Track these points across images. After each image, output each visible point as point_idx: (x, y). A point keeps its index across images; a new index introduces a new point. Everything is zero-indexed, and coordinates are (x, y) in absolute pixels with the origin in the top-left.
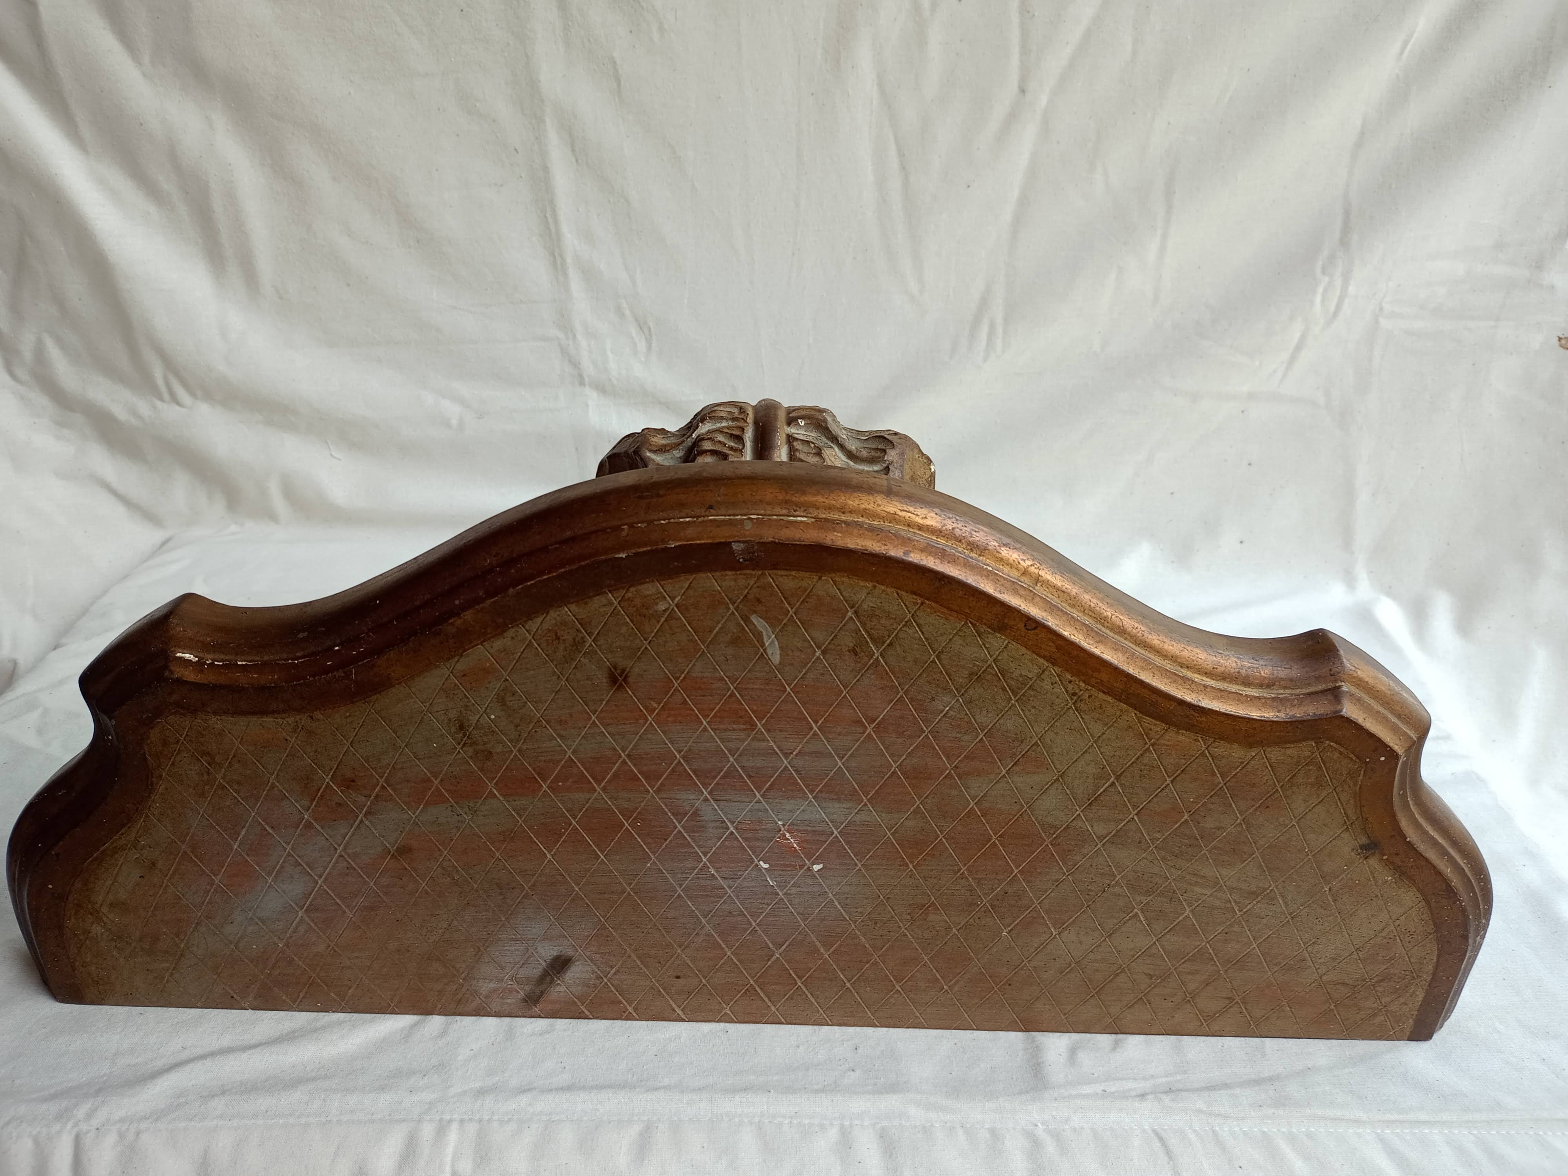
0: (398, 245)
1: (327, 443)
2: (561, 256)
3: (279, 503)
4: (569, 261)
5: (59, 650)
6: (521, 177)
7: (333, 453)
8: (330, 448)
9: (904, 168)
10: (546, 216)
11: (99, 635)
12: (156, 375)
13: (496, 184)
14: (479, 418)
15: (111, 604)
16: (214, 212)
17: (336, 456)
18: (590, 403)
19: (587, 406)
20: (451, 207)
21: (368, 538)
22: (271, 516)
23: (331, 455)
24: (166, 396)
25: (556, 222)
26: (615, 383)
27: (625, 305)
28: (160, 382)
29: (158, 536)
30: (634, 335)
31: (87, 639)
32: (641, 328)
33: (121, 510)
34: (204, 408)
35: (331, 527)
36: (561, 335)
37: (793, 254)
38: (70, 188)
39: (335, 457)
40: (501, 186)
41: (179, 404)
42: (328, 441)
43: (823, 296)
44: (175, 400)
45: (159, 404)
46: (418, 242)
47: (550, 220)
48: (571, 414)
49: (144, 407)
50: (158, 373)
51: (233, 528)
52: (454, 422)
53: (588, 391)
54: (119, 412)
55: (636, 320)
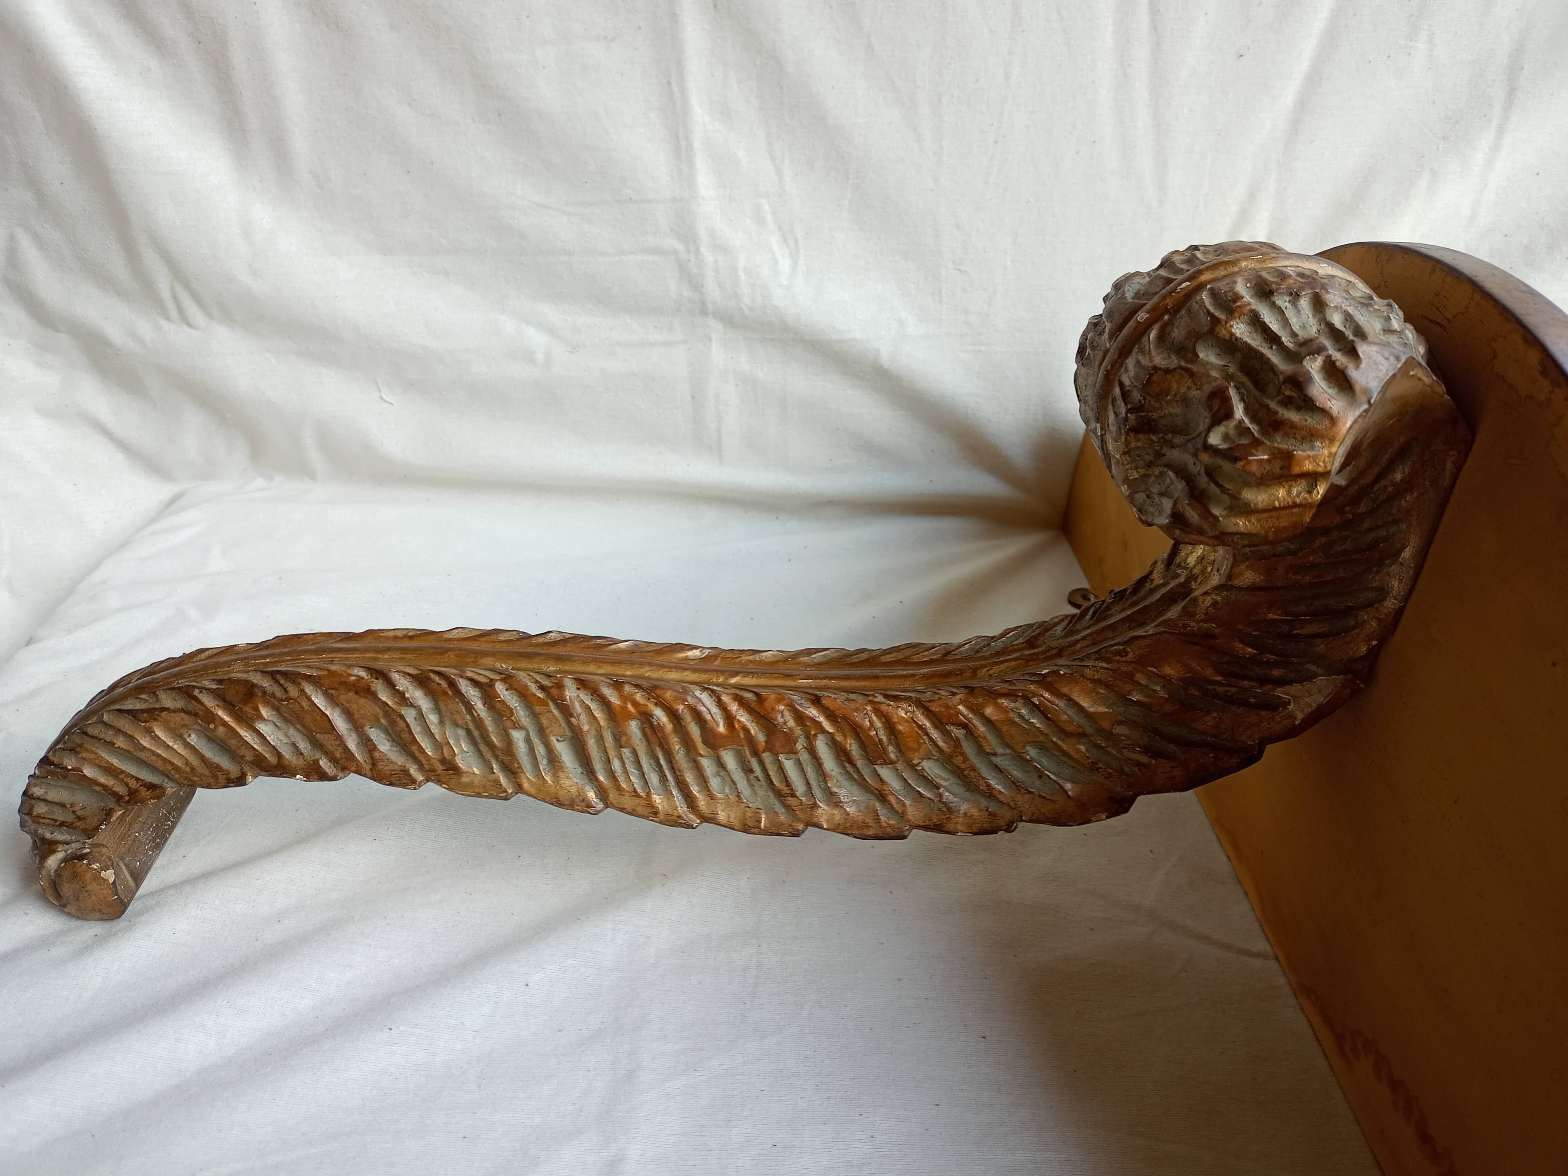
0: (474, 120)
1: (377, 382)
2: (687, 139)
3: (315, 458)
4: (697, 144)
5: (32, 647)
6: (640, 27)
7: (384, 396)
8: (380, 389)
9: (1156, 29)
10: (669, 83)
11: (85, 626)
12: (161, 286)
13: (605, 38)
14: (572, 352)
15: (104, 583)
16: (234, 68)
17: (388, 400)
18: (714, 336)
19: (710, 340)
20: (544, 67)
21: (428, 499)
22: (305, 472)
23: (381, 398)
24: (174, 314)
25: (683, 90)
26: (747, 312)
27: (766, 207)
28: (166, 295)
29: (165, 491)
30: (775, 248)
31: (69, 631)
32: (785, 240)
33: (118, 458)
34: (221, 332)
35: (381, 485)
36: (680, 247)
37: (996, 142)
38: (44, 30)
39: (386, 401)
40: (613, 40)
41: (189, 325)
42: (378, 380)
43: (1030, 201)
44: (185, 319)
45: (164, 324)
46: (499, 115)
47: (675, 88)
48: (689, 349)
49: (145, 327)
50: (163, 282)
51: (260, 482)
52: (540, 357)
53: (711, 322)
54: (114, 333)
55: (780, 228)
